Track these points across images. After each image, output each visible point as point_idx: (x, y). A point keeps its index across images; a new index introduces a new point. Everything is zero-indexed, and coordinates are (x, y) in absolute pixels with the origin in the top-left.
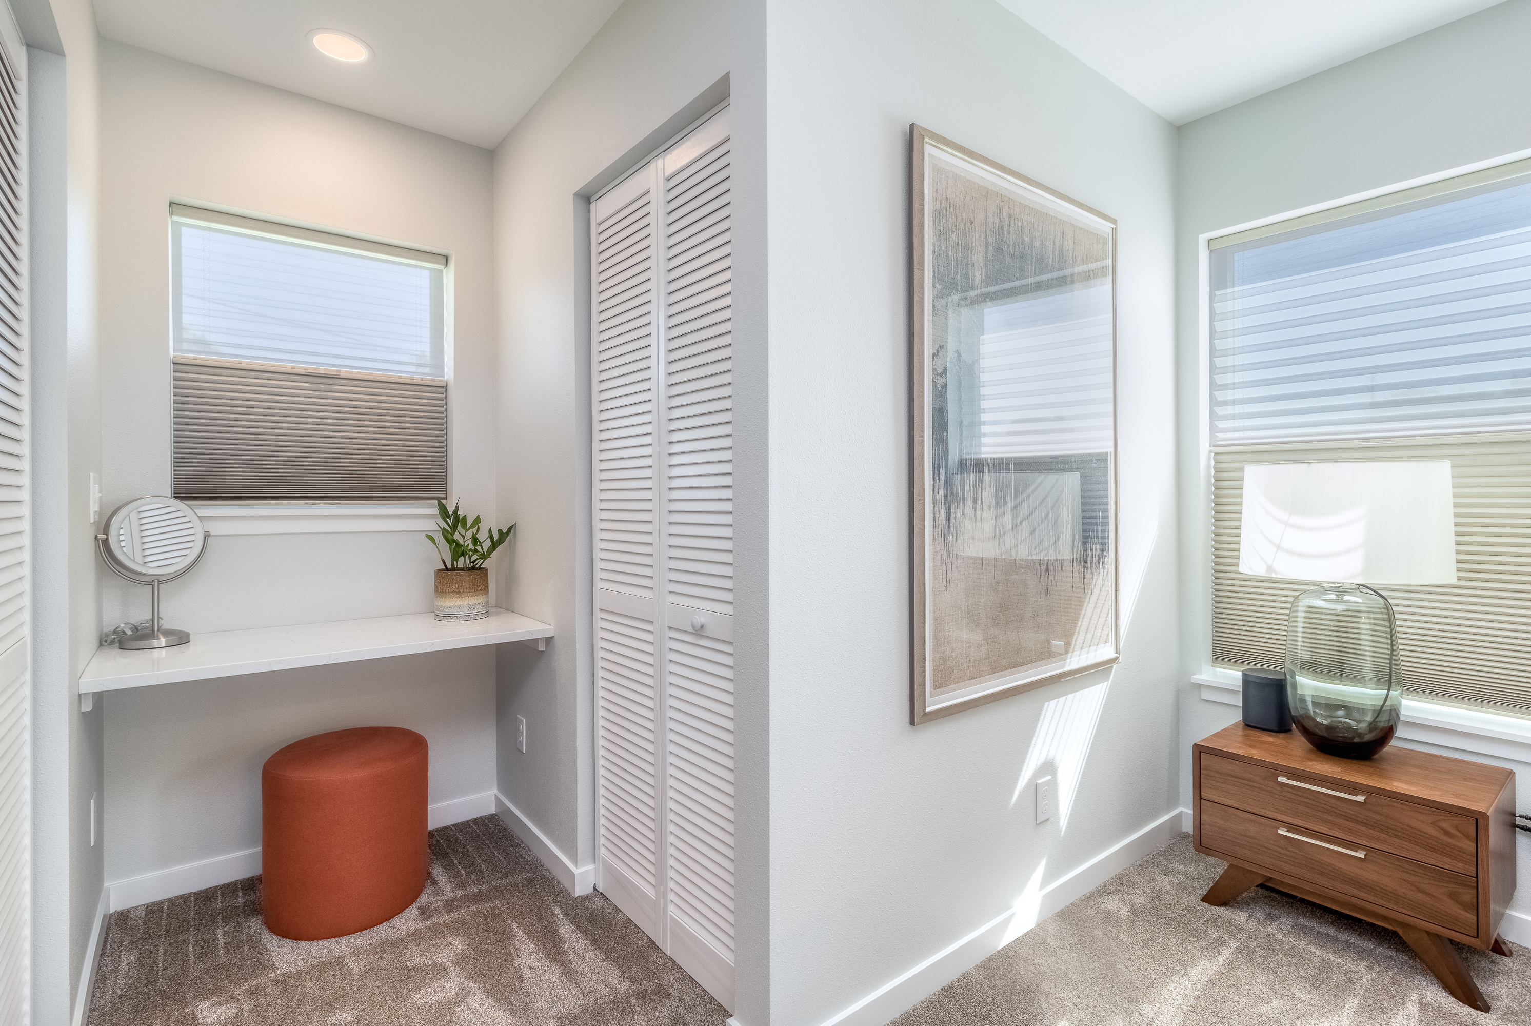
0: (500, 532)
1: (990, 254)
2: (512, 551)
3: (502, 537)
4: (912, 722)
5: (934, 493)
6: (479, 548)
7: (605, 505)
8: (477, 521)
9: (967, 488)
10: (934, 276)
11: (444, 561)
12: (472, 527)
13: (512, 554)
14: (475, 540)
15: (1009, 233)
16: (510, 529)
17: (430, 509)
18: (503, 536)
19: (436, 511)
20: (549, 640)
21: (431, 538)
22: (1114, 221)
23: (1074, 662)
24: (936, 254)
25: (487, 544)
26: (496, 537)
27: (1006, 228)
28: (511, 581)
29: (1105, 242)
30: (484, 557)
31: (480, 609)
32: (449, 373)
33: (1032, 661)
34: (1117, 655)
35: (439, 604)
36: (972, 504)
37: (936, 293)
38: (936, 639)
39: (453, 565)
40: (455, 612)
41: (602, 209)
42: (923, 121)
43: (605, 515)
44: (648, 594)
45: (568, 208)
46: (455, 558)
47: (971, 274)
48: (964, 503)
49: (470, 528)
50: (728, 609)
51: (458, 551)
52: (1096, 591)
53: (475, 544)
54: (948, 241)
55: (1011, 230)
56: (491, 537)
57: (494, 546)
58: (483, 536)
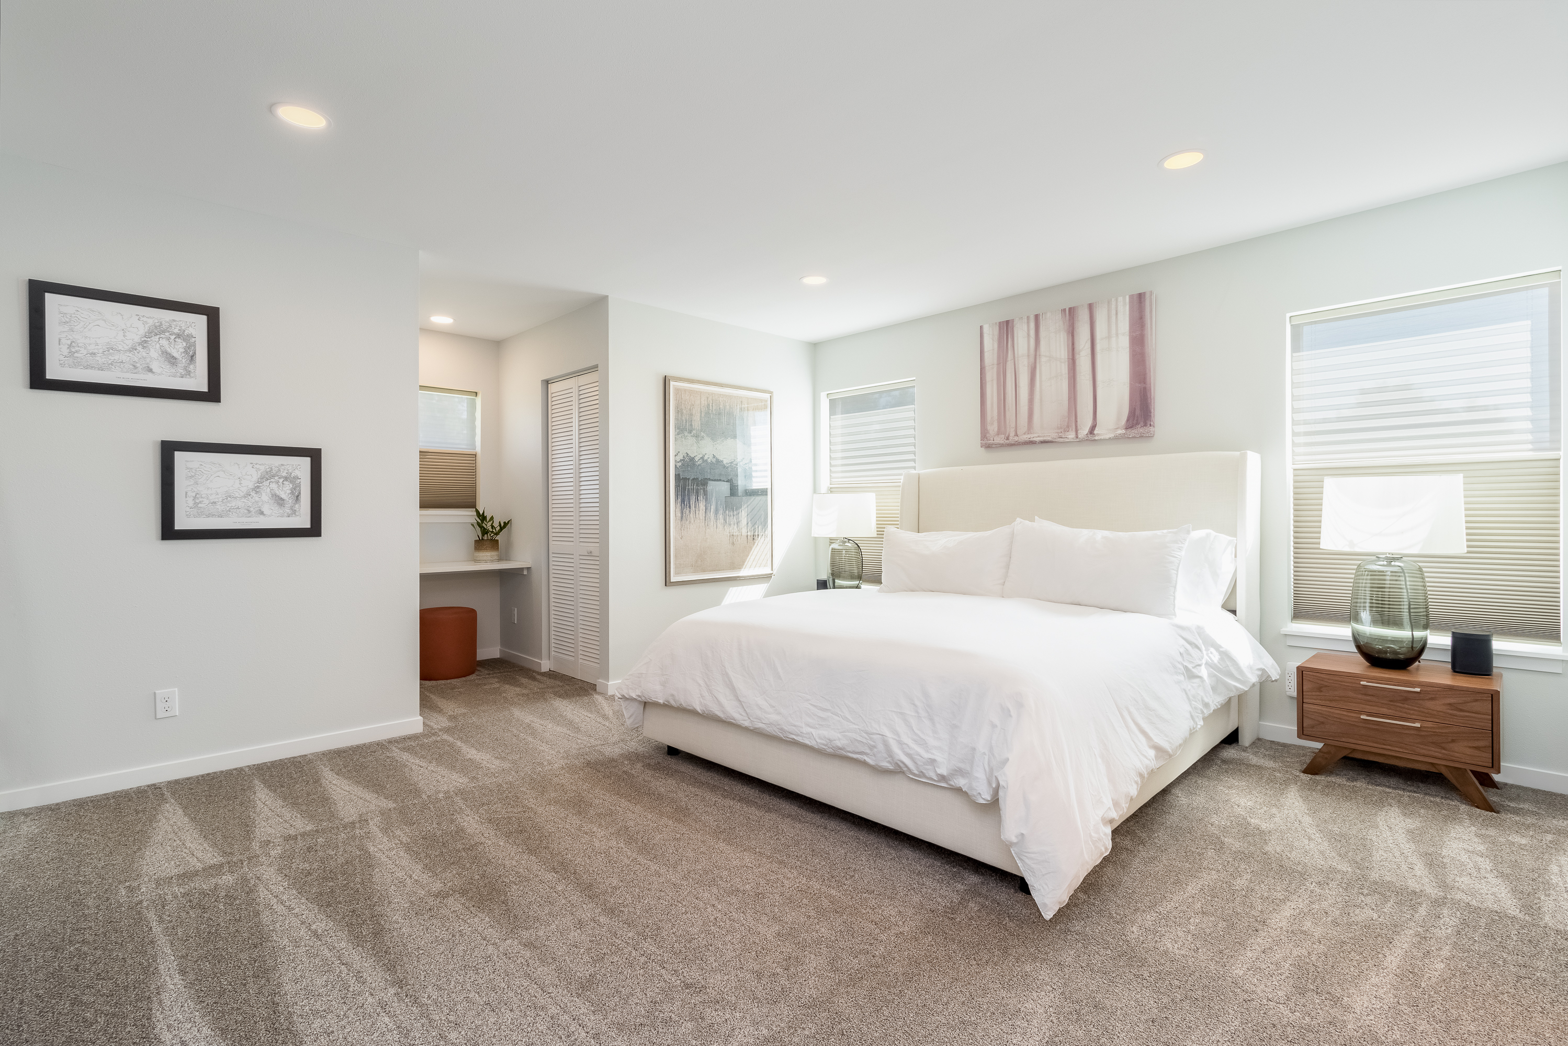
0: (505, 523)
1: (703, 415)
2: (510, 532)
3: (505, 526)
4: (666, 585)
5: (676, 504)
6: (494, 530)
7: (554, 530)
8: (492, 518)
9: (691, 503)
10: (675, 427)
11: (478, 536)
12: (490, 521)
13: (509, 533)
14: (493, 527)
15: (712, 406)
16: (508, 522)
17: (471, 513)
18: (506, 524)
19: (475, 513)
20: (529, 569)
21: (473, 525)
22: (771, 393)
23: (743, 573)
24: (676, 419)
25: (498, 528)
26: (502, 525)
27: (711, 405)
28: (509, 544)
29: (766, 401)
30: (497, 534)
31: (496, 557)
32: (478, 449)
33: (723, 570)
34: (772, 572)
35: (477, 555)
36: (694, 508)
37: (676, 433)
38: (676, 556)
39: (482, 538)
40: (485, 558)
41: (553, 388)
42: (670, 372)
43: (554, 535)
44: (571, 544)
45: (539, 387)
46: (483, 535)
47: (693, 424)
48: (690, 508)
49: (489, 522)
50: (597, 545)
51: (485, 532)
52: (760, 545)
53: (492, 529)
54: (682, 414)
55: (714, 405)
56: (500, 525)
57: (501, 529)
58: (496, 524)
